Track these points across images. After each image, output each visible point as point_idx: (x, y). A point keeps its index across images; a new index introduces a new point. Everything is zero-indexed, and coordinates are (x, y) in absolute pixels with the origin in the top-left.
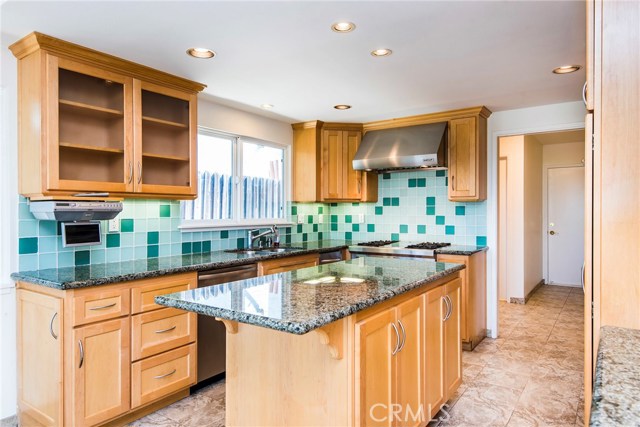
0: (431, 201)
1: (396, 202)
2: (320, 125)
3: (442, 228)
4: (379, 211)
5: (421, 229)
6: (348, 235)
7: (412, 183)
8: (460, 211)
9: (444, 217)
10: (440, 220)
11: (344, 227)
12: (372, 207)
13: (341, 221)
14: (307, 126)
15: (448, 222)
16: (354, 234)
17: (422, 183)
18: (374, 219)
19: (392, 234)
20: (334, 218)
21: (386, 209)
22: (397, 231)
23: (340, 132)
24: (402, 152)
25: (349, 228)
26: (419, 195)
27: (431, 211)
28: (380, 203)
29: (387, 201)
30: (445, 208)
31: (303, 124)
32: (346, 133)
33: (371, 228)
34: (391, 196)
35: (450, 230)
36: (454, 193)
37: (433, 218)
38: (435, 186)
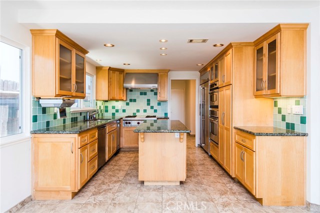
0: (149, 101)
1: (135, 101)
2: (110, 69)
3: (153, 110)
4: (128, 104)
5: (145, 111)
6: (113, 114)
7: (141, 94)
8: (159, 104)
10: (152, 107)
11: (111, 111)
12: (125, 103)
13: (110, 108)
14: (104, 68)
15: (155, 108)
16: (116, 114)
17: (145, 94)
18: (126, 107)
19: (133, 113)
20: (106, 107)
21: (130, 103)
22: (135, 112)
23: (116, 72)
24: (136, 83)
25: (114, 111)
26: (144, 99)
27: (149, 104)
28: (128, 101)
29: (131, 100)
30: (154, 103)
31: (102, 67)
32: (118, 73)
33: (124, 111)
34: (133, 98)
35: (156, 111)
36: (160, 98)
37: (149, 107)
38: (150, 95)
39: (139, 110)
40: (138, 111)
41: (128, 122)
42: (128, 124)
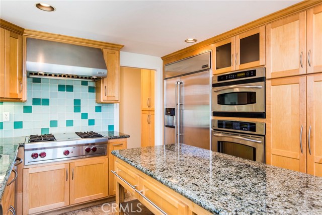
0: (77, 102)
1: (46, 102)
3: (86, 121)
4: (27, 109)
5: (70, 123)
7: (61, 88)
8: (98, 109)
9: (87, 114)
10: (85, 116)
12: (20, 107)
15: (90, 117)
17: (70, 88)
19: (43, 129)
21: (35, 108)
22: (47, 125)
26: (68, 98)
27: (77, 109)
28: (29, 103)
29: (36, 101)
30: (87, 107)
33: (18, 125)
34: (41, 97)
35: (91, 122)
36: (105, 98)
37: (79, 115)
38: (81, 92)
39: (56, 122)
40: (54, 124)
41: (39, 152)
42: (39, 158)
